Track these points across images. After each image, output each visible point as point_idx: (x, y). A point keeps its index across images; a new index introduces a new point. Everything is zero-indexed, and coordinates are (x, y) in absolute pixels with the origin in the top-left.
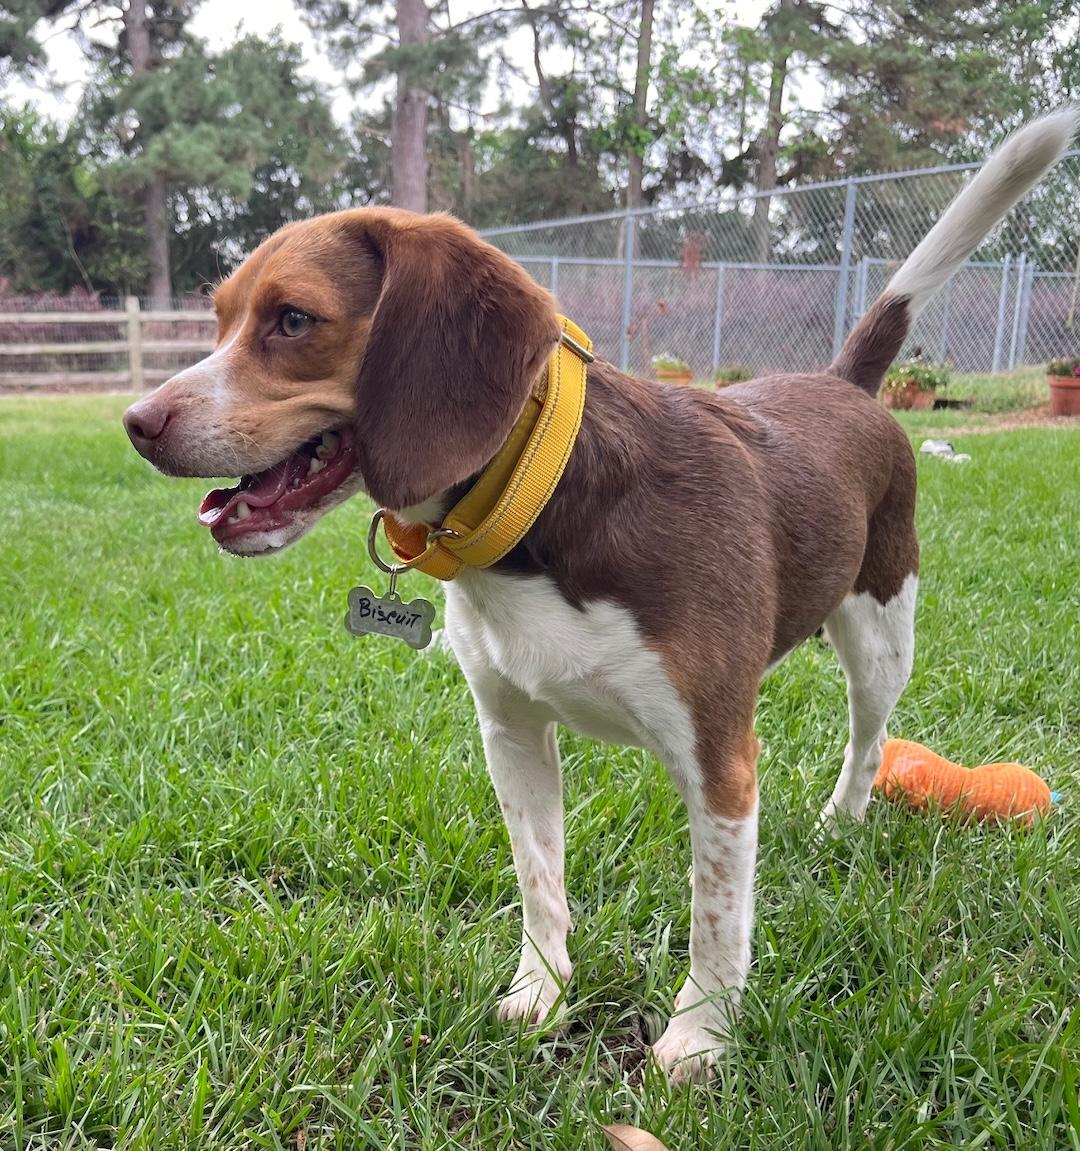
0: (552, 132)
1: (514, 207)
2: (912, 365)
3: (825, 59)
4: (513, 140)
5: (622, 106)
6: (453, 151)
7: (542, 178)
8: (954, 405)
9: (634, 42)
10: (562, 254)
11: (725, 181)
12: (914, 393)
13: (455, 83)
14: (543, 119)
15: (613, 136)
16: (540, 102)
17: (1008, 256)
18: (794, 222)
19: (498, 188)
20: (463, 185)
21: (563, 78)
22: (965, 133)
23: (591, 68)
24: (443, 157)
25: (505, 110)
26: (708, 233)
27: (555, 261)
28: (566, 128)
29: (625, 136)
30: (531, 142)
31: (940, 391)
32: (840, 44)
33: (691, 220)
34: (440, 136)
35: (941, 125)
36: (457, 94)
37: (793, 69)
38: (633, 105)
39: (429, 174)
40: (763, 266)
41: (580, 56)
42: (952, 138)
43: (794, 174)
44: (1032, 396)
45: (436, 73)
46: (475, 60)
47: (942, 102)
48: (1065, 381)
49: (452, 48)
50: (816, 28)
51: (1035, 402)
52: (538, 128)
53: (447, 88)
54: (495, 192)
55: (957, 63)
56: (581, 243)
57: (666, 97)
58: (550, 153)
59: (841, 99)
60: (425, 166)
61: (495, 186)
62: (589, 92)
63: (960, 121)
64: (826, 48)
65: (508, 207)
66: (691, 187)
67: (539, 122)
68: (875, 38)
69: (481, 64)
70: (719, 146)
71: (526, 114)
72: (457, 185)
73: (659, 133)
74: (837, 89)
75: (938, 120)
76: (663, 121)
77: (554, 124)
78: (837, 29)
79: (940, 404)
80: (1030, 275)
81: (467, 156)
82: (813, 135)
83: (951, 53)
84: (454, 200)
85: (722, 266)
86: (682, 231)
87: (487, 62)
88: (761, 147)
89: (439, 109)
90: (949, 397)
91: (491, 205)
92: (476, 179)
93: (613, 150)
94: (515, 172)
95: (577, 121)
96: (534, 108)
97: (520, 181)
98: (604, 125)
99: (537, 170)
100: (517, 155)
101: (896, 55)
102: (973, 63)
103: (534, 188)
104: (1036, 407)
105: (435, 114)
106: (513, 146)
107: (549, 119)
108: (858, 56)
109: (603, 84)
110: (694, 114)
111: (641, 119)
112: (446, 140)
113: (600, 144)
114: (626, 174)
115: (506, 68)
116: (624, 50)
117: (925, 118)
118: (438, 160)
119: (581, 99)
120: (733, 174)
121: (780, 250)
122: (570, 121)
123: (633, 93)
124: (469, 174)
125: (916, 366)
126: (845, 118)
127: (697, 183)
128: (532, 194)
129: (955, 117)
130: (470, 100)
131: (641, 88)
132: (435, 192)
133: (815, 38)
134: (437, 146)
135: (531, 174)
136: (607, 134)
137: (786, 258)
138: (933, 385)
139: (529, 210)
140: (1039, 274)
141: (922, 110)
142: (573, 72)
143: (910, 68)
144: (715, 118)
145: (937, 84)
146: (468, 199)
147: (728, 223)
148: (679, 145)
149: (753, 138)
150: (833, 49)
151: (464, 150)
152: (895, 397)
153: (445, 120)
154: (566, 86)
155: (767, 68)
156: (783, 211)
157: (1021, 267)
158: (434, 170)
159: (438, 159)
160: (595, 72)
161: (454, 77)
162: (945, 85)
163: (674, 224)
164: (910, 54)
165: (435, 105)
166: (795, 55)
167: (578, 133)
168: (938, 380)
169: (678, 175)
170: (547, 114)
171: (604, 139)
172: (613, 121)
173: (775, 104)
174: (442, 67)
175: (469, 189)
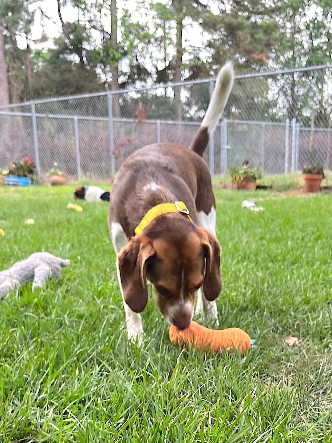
0: (71, 52)
1: (55, 90)
2: (245, 169)
3: (201, 21)
4: (51, 54)
5: (105, 40)
6: (19, 59)
7: (67, 76)
8: (264, 188)
9: (108, 7)
10: (79, 114)
11: (158, 81)
12: (247, 183)
13: (16, 23)
14: (65, 44)
15: (102, 55)
16: (63, 36)
17: (288, 121)
18: (194, 101)
19: (46, 80)
20: (27, 78)
21: (74, 23)
22: (267, 61)
23: (88, 19)
24: (14, 62)
25: (44, 39)
26: (153, 106)
27: (76, 118)
28: (78, 50)
29: (108, 55)
30: (61, 56)
31: (258, 182)
32: (207, 14)
33: (144, 99)
34: (12, 51)
35: (255, 56)
36: (19, 28)
37: (186, 25)
38: (110, 39)
39: (8, 71)
40: (180, 122)
41: (81, 12)
42: (261, 63)
43: (192, 78)
44: (297, 184)
45: (6, 17)
46: (27, 11)
47: (255, 45)
48: (310, 176)
49: (14, 5)
50: (195, 5)
51: (298, 186)
52: (64, 49)
53: (13, 25)
54: (44, 82)
55: (261, 27)
56: (91, 110)
57: (126, 36)
58: (71, 62)
59: (209, 41)
60: (6, 67)
61: (44, 79)
62: (88, 31)
63: (264, 54)
64: (200, 16)
65: (52, 90)
66: (143, 83)
67: (63, 46)
68: (223, 12)
69: (31, 14)
70: (155, 63)
71: (56, 42)
72: (24, 78)
73: (125, 54)
74: (207, 37)
75: (254, 53)
76: (126, 49)
77: (72, 47)
78: (205, 6)
79: (259, 187)
80: (298, 129)
81: (28, 63)
82: (198, 59)
83: (259, 21)
84: (23, 85)
85: (158, 122)
86: (140, 104)
87: (33, 13)
88: (174, 63)
89: (11, 37)
90: (262, 185)
91: (43, 89)
92: (34, 75)
93: (102, 62)
94: (53, 71)
95: (83, 46)
96: (60, 38)
97: (56, 76)
98: (97, 49)
99: (65, 71)
100: (54, 63)
101: (233, 20)
102: (268, 26)
103: (64, 80)
104: (299, 189)
105: (9, 40)
106: (51, 58)
107: (68, 44)
108: (215, 20)
109: (94, 27)
110: (141, 46)
111: (115, 47)
112: (15, 54)
113: (96, 58)
114: (110, 75)
115: (43, 17)
116: (104, 11)
117: (248, 53)
118: (12, 64)
119: (84, 35)
120: (162, 77)
121: (188, 116)
122: (79, 46)
123: (109, 32)
124: (29, 72)
125: (246, 170)
126: (213, 51)
127: (145, 81)
128: (64, 84)
129: (262, 52)
130: (26, 33)
131: (114, 30)
132: (12, 80)
133: (195, 10)
134: (11, 56)
135: (62, 74)
136: (99, 54)
137: (191, 119)
138: (255, 178)
139: (63, 92)
140: (302, 129)
141: (247, 48)
142: (79, 21)
143: (240, 27)
144: (151, 48)
145: (252, 35)
146: (30, 85)
147: (162, 101)
148: (135, 61)
149: (171, 59)
150: (204, 16)
151: (26, 59)
152: (238, 184)
153: (14, 43)
154: (76, 27)
155: (173, 23)
156: (188, 95)
157: (294, 125)
158: (10, 69)
159: (12, 62)
160: (90, 21)
161: (16, 20)
162: (256, 36)
163: (135, 101)
164: (239, 20)
165: (8, 34)
166: (186, 18)
167: (84, 53)
168: (257, 176)
169: (136, 76)
170: (67, 41)
171: (98, 56)
172: (101, 47)
173: (179, 43)
174: (10, 14)
175: (30, 79)
